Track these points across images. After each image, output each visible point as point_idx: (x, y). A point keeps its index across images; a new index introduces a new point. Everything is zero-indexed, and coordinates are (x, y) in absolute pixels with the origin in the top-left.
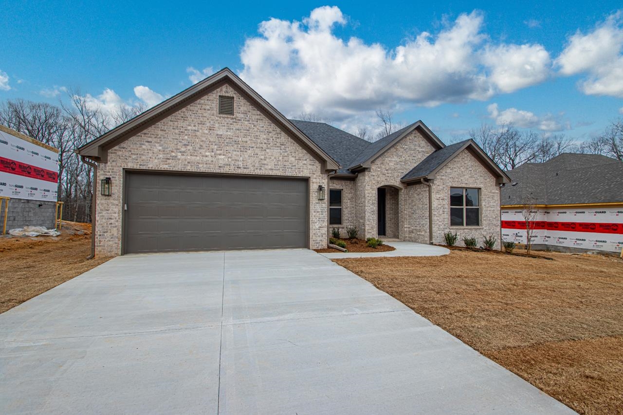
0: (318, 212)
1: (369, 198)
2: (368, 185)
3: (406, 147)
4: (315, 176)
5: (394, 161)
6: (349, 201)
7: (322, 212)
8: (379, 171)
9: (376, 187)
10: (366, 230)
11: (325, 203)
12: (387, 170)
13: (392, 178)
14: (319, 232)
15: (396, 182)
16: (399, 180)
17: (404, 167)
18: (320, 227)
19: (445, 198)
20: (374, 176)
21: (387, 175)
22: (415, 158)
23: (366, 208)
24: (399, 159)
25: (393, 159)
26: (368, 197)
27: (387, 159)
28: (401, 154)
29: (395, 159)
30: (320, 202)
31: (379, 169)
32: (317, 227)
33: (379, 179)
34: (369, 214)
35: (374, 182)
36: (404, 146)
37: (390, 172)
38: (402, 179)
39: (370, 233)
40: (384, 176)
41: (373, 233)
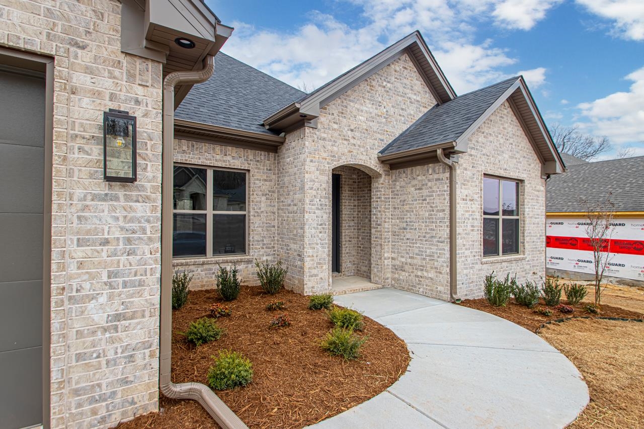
0: (106, 242)
1: (314, 193)
2: (311, 161)
3: (389, 85)
4: (85, 57)
5: (367, 112)
6: (264, 198)
7: (129, 241)
8: (335, 130)
9: (328, 167)
10: (306, 270)
11: (147, 199)
12: (352, 130)
13: (362, 149)
14: (112, 341)
15: (369, 159)
16: (375, 154)
17: (385, 128)
18: (118, 317)
19: (476, 197)
20: (324, 139)
21: (352, 141)
22: (405, 113)
23: (306, 216)
24: (376, 109)
25: (364, 108)
26: (312, 188)
27: (352, 104)
28: (380, 99)
29: (368, 107)
30: (121, 193)
31: (336, 126)
32: (100, 318)
33: (335, 149)
34: (313, 231)
35: (325, 155)
36: (385, 83)
37: (357, 134)
38: (382, 152)
39: (316, 275)
40: (345, 142)
41: (321, 275)
